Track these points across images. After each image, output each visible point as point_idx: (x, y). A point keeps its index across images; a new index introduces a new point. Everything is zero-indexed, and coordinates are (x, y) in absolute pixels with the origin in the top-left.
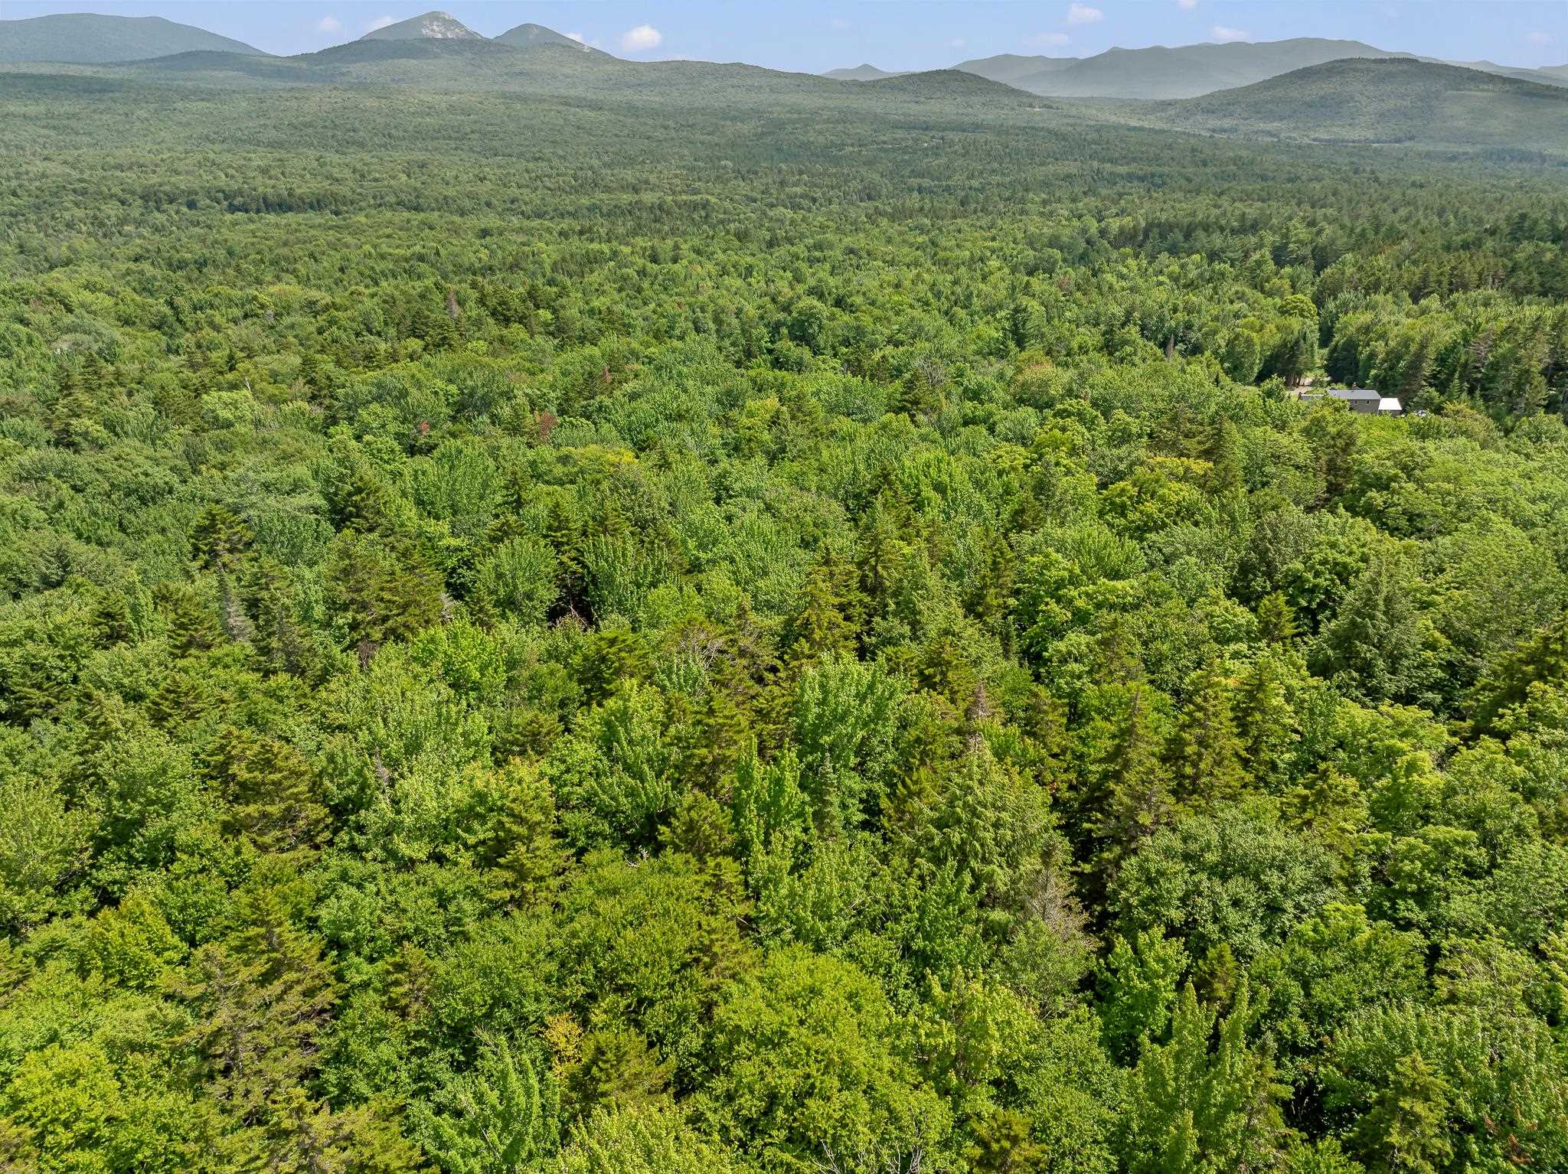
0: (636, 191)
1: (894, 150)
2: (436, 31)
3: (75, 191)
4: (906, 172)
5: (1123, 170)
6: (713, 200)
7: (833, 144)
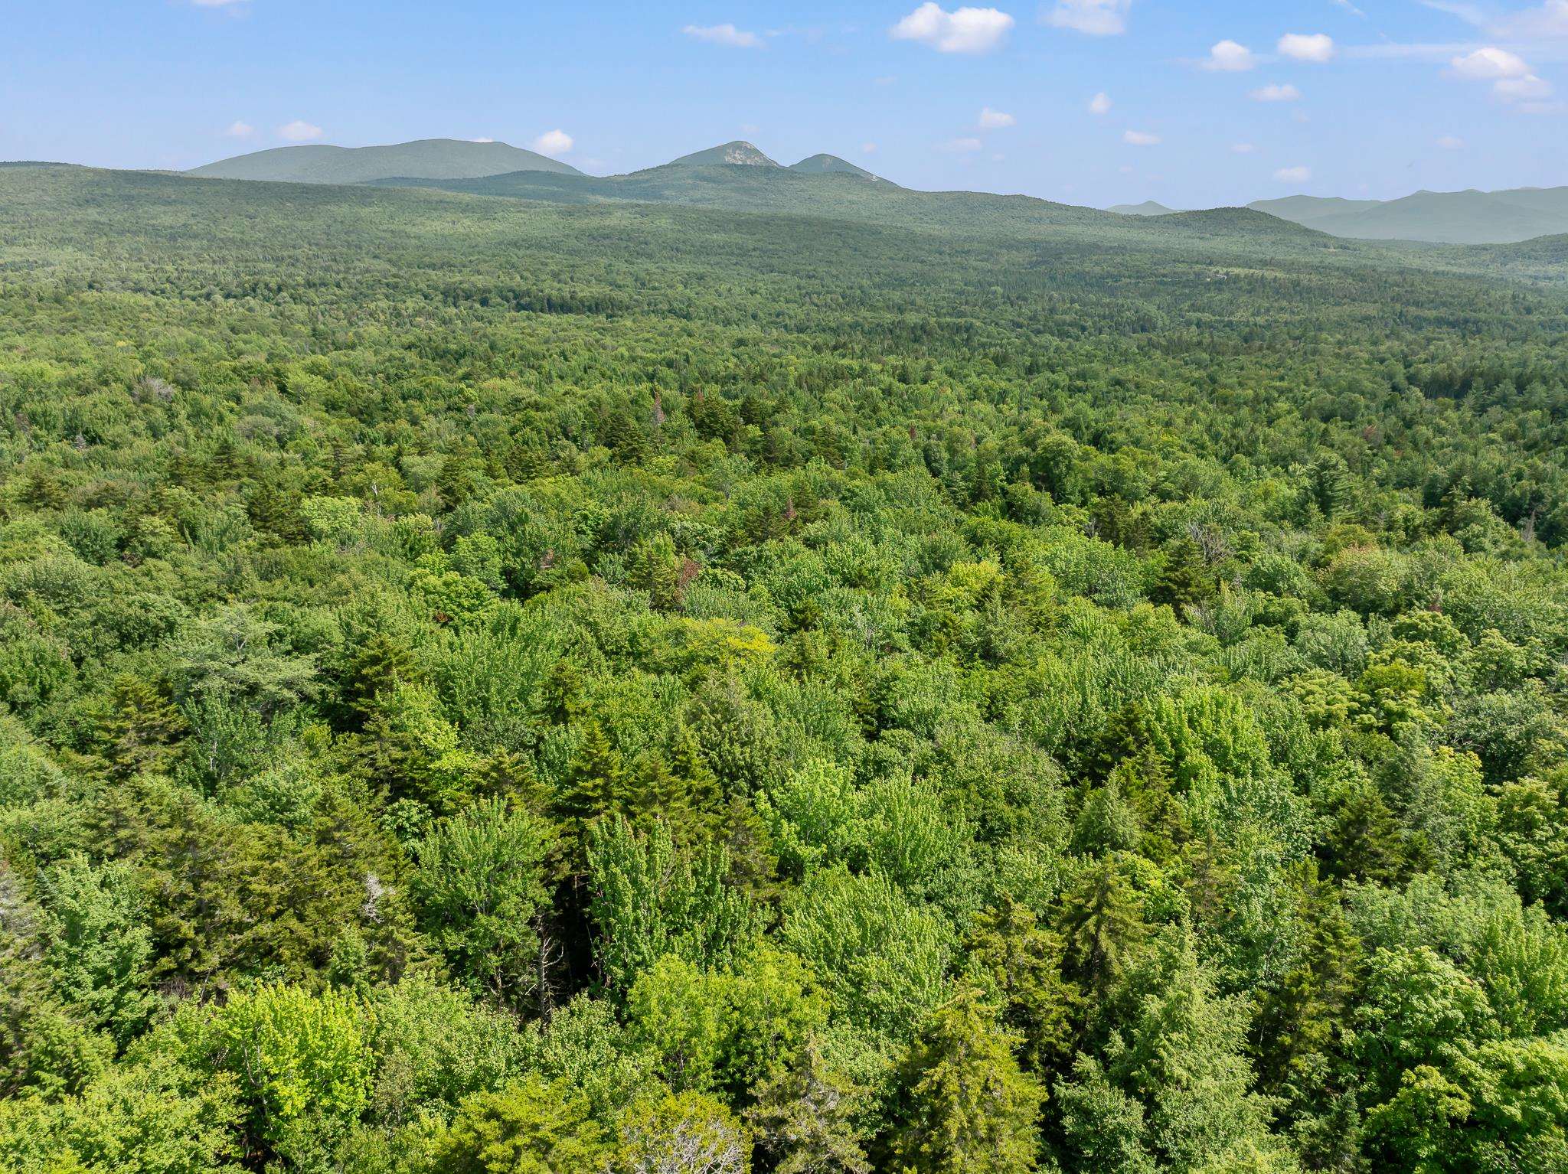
0: (901, 310)
1: (1173, 284)
2: (738, 158)
3: (388, 285)
4: (1186, 306)
5: (1431, 314)
6: (978, 323)
7: (1110, 275)
